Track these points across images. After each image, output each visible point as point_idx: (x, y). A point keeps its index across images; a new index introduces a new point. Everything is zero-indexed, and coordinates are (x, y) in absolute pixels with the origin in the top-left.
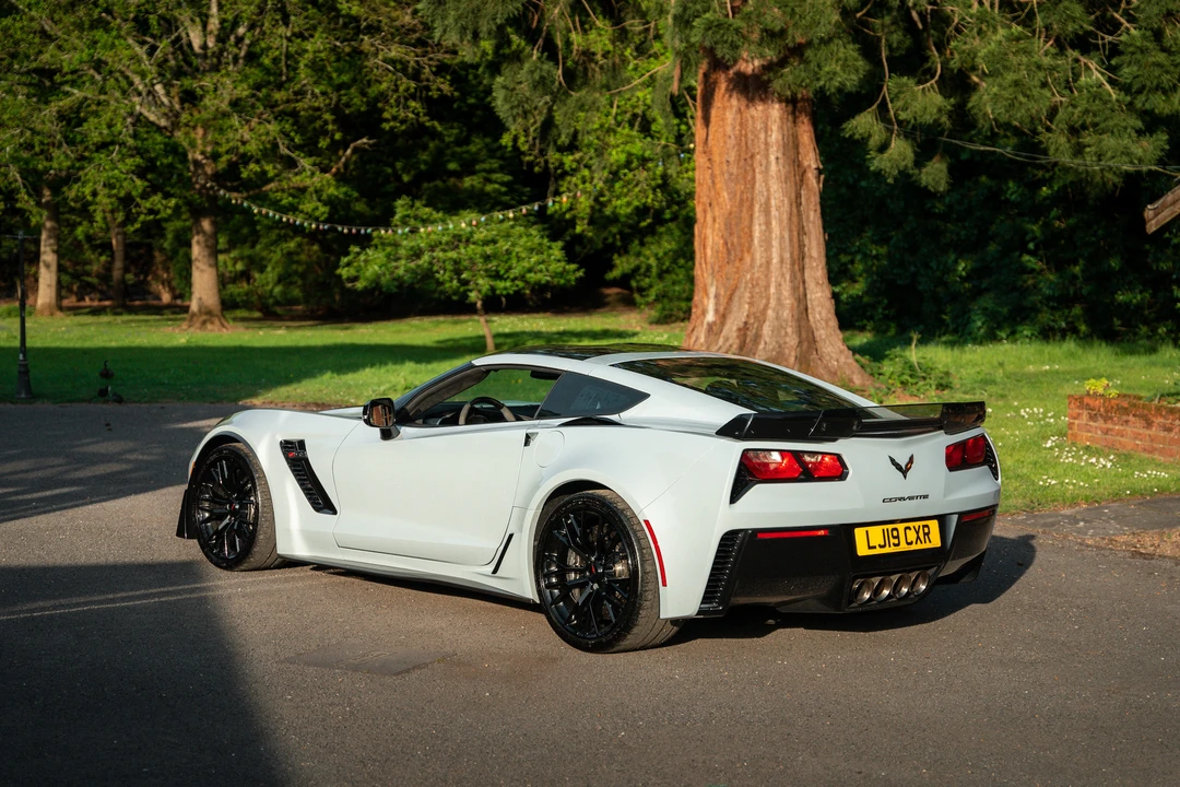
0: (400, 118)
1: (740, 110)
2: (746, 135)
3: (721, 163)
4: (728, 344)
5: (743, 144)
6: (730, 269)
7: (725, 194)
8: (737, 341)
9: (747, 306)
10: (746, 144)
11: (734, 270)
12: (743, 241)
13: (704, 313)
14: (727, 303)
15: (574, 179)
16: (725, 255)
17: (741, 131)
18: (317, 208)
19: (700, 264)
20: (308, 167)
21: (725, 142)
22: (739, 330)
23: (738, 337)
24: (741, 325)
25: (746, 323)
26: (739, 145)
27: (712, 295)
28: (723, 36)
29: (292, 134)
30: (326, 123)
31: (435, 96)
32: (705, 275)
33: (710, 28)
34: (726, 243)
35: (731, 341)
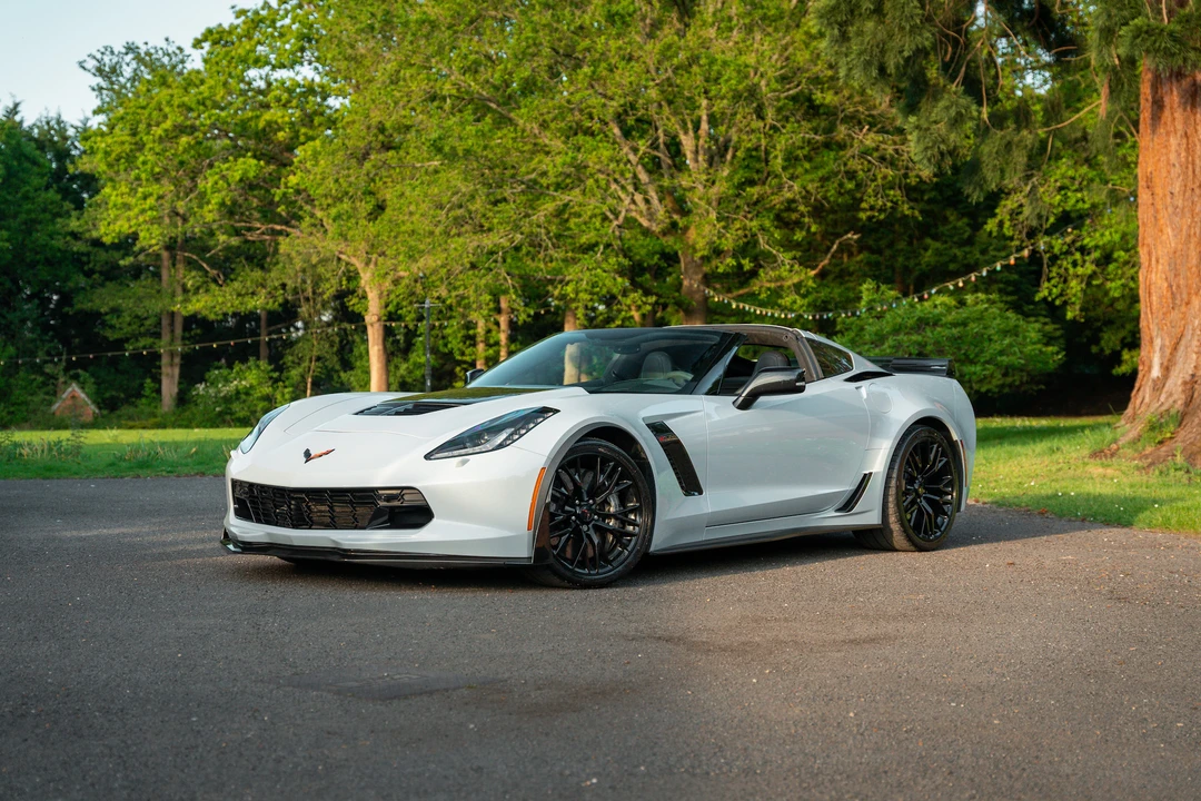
0: (878, 207)
1: (1186, 133)
2: (1193, 164)
3: (1165, 195)
4: (1171, 400)
5: (1190, 173)
6: (1175, 315)
7: (1169, 230)
8: (1183, 397)
9: (1194, 356)
10: (1194, 171)
11: (1181, 316)
12: (1190, 282)
13: (1150, 368)
14: (1171, 354)
15: (1065, 263)
16: (1170, 301)
17: (1187, 158)
18: (795, 302)
19: (1146, 313)
20: (787, 261)
21: (1169, 172)
22: (1185, 383)
23: (1183, 391)
24: (1188, 378)
25: (1193, 376)
26: (1185, 174)
27: (1157, 348)
28: (1155, 42)
29: (772, 229)
30: (802, 215)
31: (913, 183)
32: (1151, 327)
33: (1138, 36)
34: (1170, 286)
35: (1175, 397)
